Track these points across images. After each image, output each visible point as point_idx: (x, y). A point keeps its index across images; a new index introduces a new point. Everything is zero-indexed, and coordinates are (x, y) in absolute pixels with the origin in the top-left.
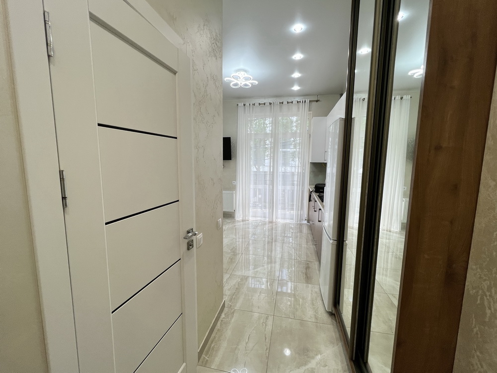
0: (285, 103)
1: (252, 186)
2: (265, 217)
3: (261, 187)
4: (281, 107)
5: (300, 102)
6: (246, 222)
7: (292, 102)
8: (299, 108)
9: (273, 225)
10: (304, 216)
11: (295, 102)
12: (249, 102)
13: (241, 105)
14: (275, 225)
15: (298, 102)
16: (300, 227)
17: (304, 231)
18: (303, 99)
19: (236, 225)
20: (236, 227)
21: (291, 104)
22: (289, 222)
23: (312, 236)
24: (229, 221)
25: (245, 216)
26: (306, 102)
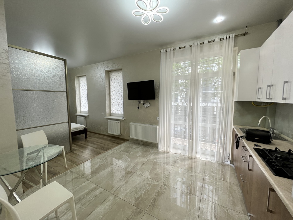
0: (206, 42)
1: (173, 122)
2: (184, 150)
3: (181, 123)
4: (201, 48)
5: (224, 39)
6: (167, 154)
7: (214, 41)
8: (221, 46)
9: (192, 163)
10: (227, 155)
11: (217, 39)
12: (171, 48)
13: (163, 51)
14: (195, 162)
15: (220, 39)
16: (223, 171)
17: (228, 178)
18: (226, 35)
19: (156, 158)
20: (155, 160)
21: (213, 42)
22: (210, 160)
23: (240, 191)
24: (152, 152)
25: (166, 148)
26: (231, 37)
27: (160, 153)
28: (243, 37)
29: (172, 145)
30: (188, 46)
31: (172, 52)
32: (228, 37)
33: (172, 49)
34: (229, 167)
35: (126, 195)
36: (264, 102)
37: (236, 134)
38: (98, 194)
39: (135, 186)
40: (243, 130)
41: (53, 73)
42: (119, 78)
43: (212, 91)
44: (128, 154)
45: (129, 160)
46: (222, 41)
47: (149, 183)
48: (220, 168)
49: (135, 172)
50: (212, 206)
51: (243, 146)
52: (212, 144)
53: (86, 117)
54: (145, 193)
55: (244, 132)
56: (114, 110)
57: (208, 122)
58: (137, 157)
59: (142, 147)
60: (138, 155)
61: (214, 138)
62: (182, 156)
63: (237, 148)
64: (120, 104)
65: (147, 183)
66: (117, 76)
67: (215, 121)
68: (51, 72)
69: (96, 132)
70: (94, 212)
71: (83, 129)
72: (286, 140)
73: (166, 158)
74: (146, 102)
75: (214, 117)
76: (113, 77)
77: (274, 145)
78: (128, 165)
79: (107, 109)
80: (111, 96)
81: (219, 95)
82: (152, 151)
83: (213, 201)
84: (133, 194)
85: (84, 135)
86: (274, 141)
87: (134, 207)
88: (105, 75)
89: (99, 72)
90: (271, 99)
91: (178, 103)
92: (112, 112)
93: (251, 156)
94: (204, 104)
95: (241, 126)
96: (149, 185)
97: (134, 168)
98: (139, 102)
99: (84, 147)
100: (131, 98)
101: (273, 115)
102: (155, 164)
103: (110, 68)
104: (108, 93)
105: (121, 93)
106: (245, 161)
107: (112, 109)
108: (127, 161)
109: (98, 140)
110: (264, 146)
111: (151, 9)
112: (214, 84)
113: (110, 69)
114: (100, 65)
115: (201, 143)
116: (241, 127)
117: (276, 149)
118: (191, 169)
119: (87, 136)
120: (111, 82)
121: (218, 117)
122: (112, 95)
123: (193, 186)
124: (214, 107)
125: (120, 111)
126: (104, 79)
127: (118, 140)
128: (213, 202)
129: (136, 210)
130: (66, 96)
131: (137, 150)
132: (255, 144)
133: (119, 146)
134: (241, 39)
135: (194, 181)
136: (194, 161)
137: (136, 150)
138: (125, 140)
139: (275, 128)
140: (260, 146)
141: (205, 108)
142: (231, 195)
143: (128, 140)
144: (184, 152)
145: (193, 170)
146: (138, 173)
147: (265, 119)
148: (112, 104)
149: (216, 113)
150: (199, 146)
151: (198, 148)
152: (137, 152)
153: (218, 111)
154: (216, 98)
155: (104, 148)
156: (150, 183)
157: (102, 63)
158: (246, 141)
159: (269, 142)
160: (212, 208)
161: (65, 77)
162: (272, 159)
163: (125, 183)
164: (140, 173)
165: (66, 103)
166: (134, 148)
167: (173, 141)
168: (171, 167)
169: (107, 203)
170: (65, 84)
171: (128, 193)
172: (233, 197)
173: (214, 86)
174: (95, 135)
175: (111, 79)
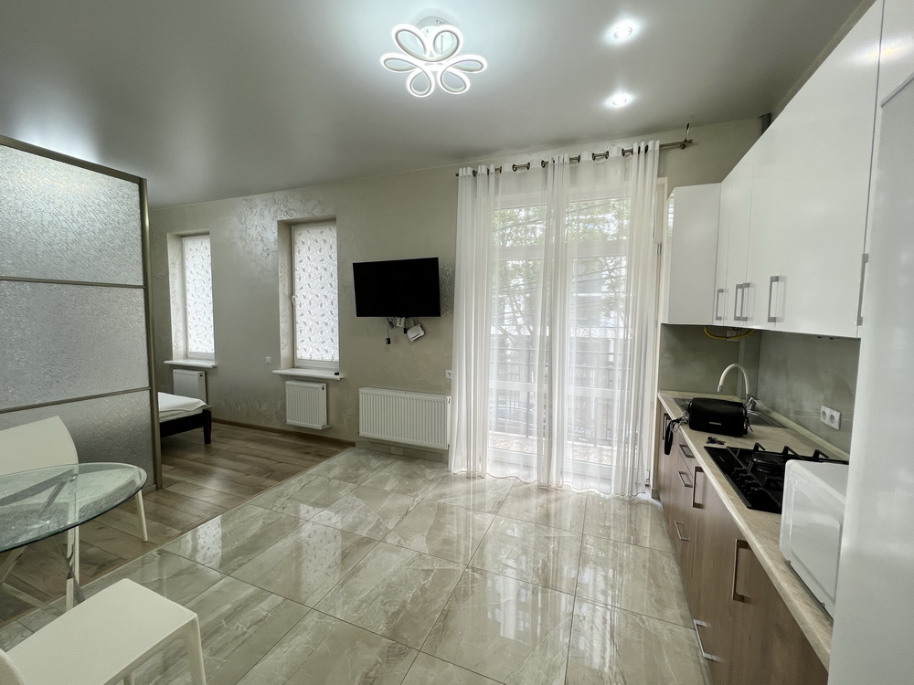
3: (516, 386)
5: (632, 151)
6: (477, 481)
7: (606, 155)
8: (626, 171)
9: (549, 501)
10: (643, 474)
11: (615, 152)
12: (487, 164)
13: (465, 172)
14: (557, 500)
15: (624, 152)
16: (633, 519)
17: (645, 537)
18: (639, 143)
19: (444, 494)
20: (442, 501)
21: (605, 159)
22: (597, 492)
23: (677, 569)
24: (433, 477)
25: (474, 464)
26: (650, 149)
27: (457, 479)
28: (680, 150)
29: (490, 455)
30: (536, 165)
31: (492, 178)
32: (643, 149)
33: (492, 170)
34: (648, 509)
35: (357, 610)
36: (734, 329)
37: (666, 415)
38: (264, 614)
39: (385, 580)
40: (683, 403)
41: (97, 224)
42: (326, 248)
43: (601, 293)
44: (355, 486)
45: (361, 503)
46: (628, 156)
47: (426, 567)
48: (624, 512)
49: (383, 540)
50: (605, 614)
51: (681, 446)
52: (605, 447)
53: (205, 372)
54: (415, 599)
55: (682, 407)
56: (305, 350)
57: (593, 383)
58: (386, 494)
59: (399, 464)
60: (388, 488)
61: (608, 429)
62: (520, 485)
63: (667, 451)
64: (327, 331)
65: (420, 569)
66: (317, 241)
67: (610, 381)
68: (90, 218)
69: (245, 422)
70: (256, 667)
71: (200, 412)
72: (782, 426)
73: (474, 492)
74: (412, 323)
75: (609, 368)
76: (303, 243)
77: (752, 437)
78: (357, 520)
79: (282, 346)
80: (297, 303)
81: (622, 306)
82: (430, 474)
83: (606, 600)
84: (379, 604)
85: (199, 432)
86: (754, 428)
87: (384, 639)
88: (276, 234)
89: (256, 223)
90: (746, 319)
91: (504, 327)
92: (299, 356)
93: (699, 469)
94: (582, 333)
95: (677, 393)
96: (427, 572)
97: (377, 526)
98: (391, 323)
99: (202, 473)
100: (363, 310)
101: (755, 361)
102: (442, 510)
103: (295, 214)
104: (287, 292)
105: (333, 295)
106: (686, 486)
107: (299, 345)
108: (353, 508)
109: (251, 445)
110: (729, 442)
111: (437, 56)
112: (607, 272)
113: (296, 216)
114: (258, 200)
115: (573, 445)
116: (677, 395)
117: (757, 446)
118: (546, 518)
119: (213, 436)
120: (297, 260)
121: (618, 368)
122: (299, 299)
123: (551, 565)
124: (607, 341)
125: (327, 351)
126: (274, 247)
127: (318, 443)
128: (606, 605)
129: (390, 647)
130: (142, 300)
131: (385, 473)
132: (709, 438)
133: (324, 464)
134: (675, 156)
135: (556, 554)
136: (553, 496)
137: (381, 474)
138: (343, 445)
139: (758, 397)
140: (722, 443)
141: (584, 344)
142: (652, 581)
143: (353, 444)
144: (527, 473)
145: (552, 520)
146: (389, 540)
147: (735, 371)
148: (298, 329)
149: (615, 359)
150: (569, 454)
151: (565, 460)
152: (384, 481)
153: (619, 351)
154: (613, 314)
155: (274, 471)
156: (430, 567)
157: (269, 195)
158: (689, 430)
159: (741, 433)
160: (604, 619)
161: (140, 238)
162: (745, 472)
163: (354, 573)
164: (399, 542)
165: (144, 324)
166: (374, 470)
167: (495, 442)
168: (490, 517)
169: (299, 637)
170: (140, 259)
171: (362, 602)
172: (658, 587)
173: (607, 278)
174: (239, 430)
175: (297, 250)
